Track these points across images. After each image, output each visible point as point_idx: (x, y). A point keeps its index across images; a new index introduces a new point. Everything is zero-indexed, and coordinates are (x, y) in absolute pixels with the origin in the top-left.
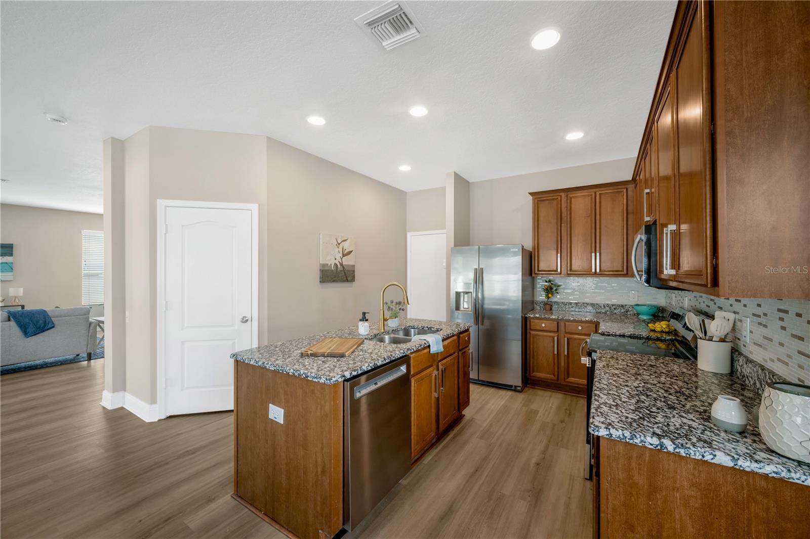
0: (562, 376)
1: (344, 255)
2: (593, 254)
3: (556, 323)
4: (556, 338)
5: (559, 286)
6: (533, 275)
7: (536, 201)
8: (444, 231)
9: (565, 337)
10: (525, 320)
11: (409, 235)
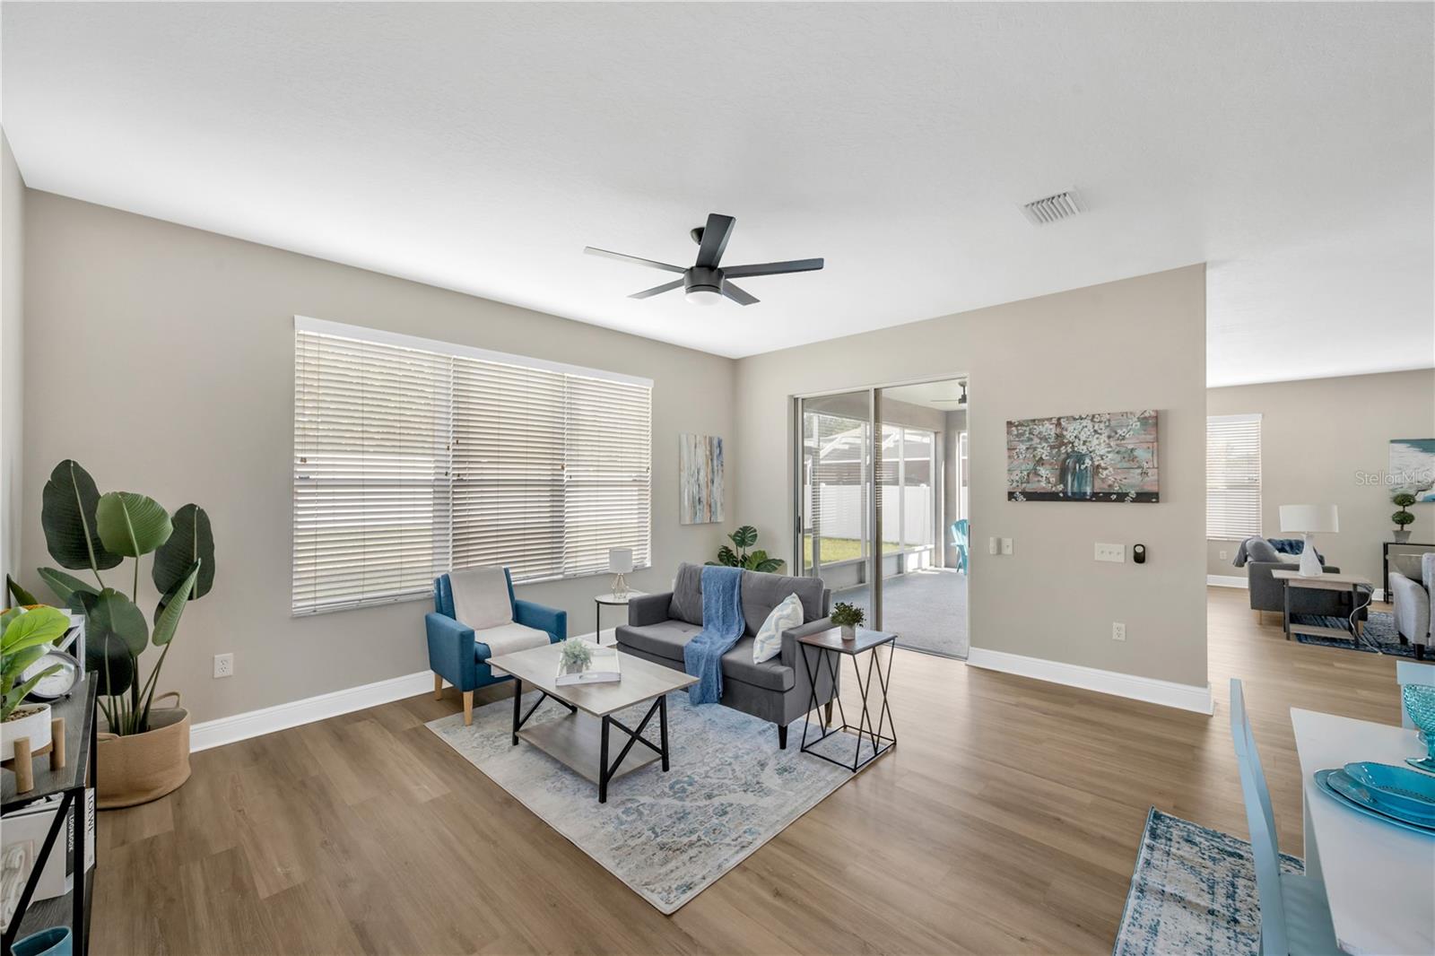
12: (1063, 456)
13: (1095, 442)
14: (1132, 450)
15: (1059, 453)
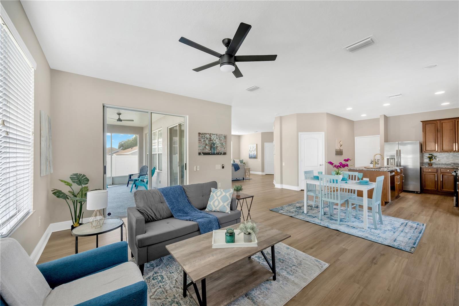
0: (439, 188)
1: (341, 146)
2: (454, 144)
3: (436, 169)
4: (436, 175)
5: (436, 156)
6: (423, 152)
7: (424, 124)
8: (379, 136)
9: (440, 174)
10: (421, 168)
11: (356, 138)
13: (217, 141)
14: (223, 143)
15: (210, 143)
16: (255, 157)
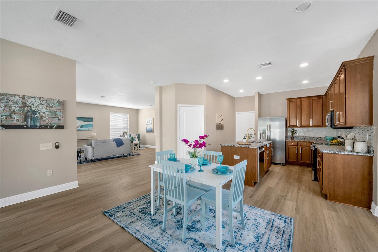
0: (299, 160)
1: (221, 121)
2: (310, 120)
3: (297, 143)
4: (297, 148)
5: (297, 131)
6: (287, 127)
7: (289, 102)
8: (254, 112)
9: (300, 147)
10: (285, 141)
11: (236, 113)
12: (26, 111)
13: (41, 107)
14: (55, 112)
15: (24, 110)
16: (151, 131)
